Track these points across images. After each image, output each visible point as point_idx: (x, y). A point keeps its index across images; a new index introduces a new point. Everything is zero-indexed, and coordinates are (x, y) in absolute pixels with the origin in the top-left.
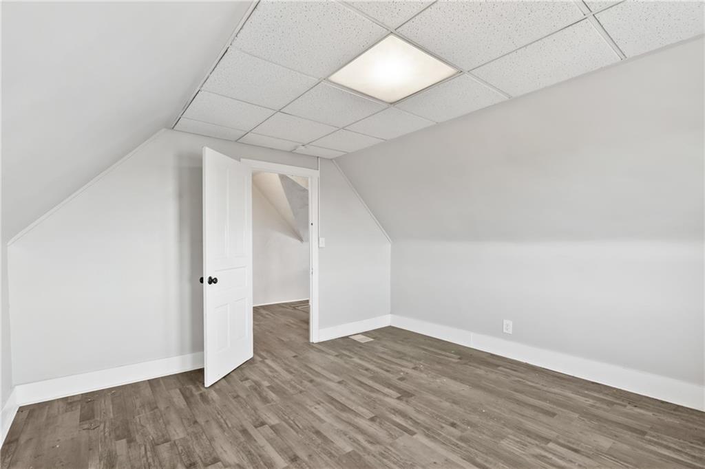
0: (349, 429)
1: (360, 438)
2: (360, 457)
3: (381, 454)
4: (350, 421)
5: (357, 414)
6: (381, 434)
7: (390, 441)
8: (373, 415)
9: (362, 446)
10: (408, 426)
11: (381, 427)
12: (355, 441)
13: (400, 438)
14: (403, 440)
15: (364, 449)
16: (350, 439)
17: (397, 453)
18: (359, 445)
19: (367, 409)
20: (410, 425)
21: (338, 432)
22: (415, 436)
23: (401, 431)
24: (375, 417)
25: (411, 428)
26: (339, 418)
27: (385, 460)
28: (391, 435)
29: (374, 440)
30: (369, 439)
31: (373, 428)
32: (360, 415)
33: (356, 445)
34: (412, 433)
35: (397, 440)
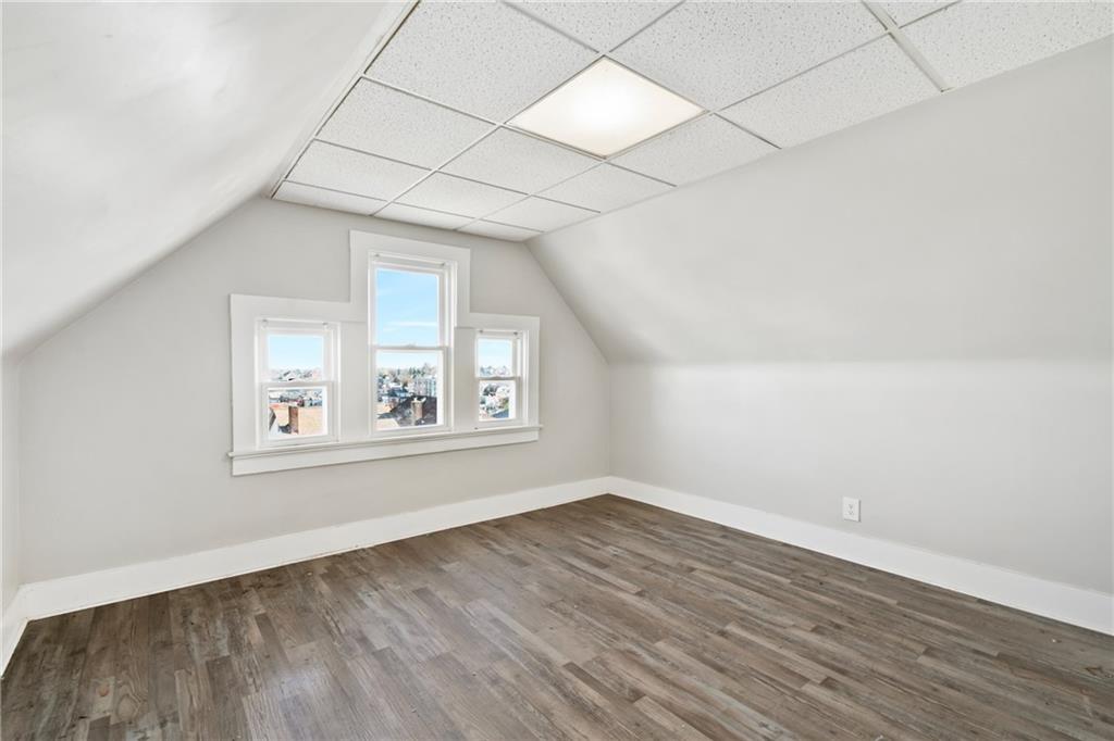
0: (672, 675)
1: (651, 661)
2: (642, 635)
3: (616, 638)
4: (676, 690)
5: (669, 707)
6: (618, 666)
7: (606, 655)
8: (637, 704)
9: (644, 648)
10: (575, 679)
11: (620, 678)
12: (656, 655)
13: (589, 658)
14: (583, 656)
15: (639, 644)
16: (665, 660)
17: (596, 640)
18: (648, 650)
19: (651, 720)
20: (570, 681)
21: (688, 671)
22: (567, 661)
23: (586, 670)
24: (633, 702)
25: (570, 675)
26: (701, 699)
27: (611, 631)
28: (603, 663)
29: (629, 657)
30: (636, 658)
31: (634, 677)
32: (664, 706)
33: (653, 650)
34: (571, 667)
35: (595, 655)
